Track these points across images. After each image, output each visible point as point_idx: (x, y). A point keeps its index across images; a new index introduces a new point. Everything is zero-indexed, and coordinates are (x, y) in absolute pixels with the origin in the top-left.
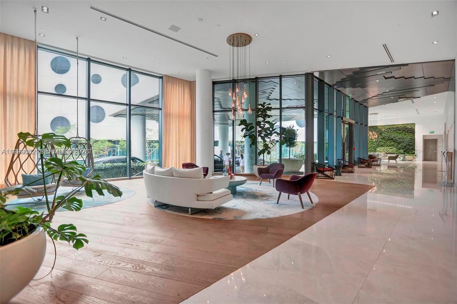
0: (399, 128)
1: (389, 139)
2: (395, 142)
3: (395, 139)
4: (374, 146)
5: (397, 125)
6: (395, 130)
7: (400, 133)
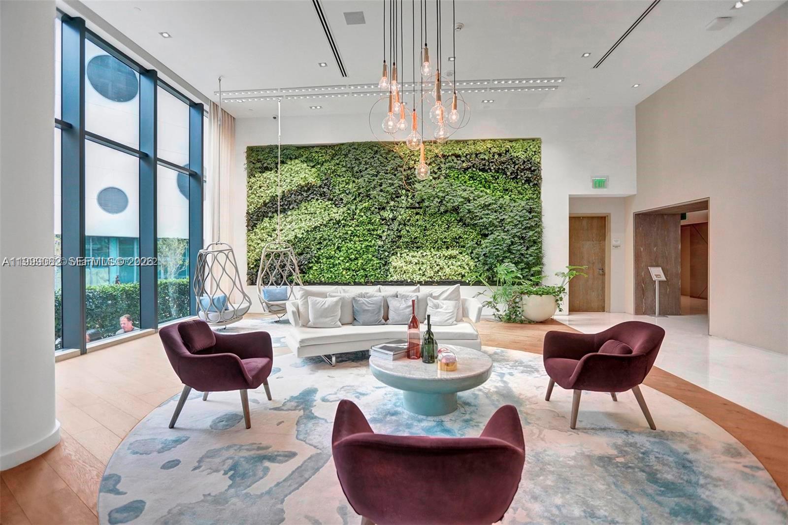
0: (482, 156)
1: (442, 210)
2: (465, 225)
3: (469, 211)
4: (380, 243)
5: (475, 142)
6: (464, 165)
7: (486, 184)
